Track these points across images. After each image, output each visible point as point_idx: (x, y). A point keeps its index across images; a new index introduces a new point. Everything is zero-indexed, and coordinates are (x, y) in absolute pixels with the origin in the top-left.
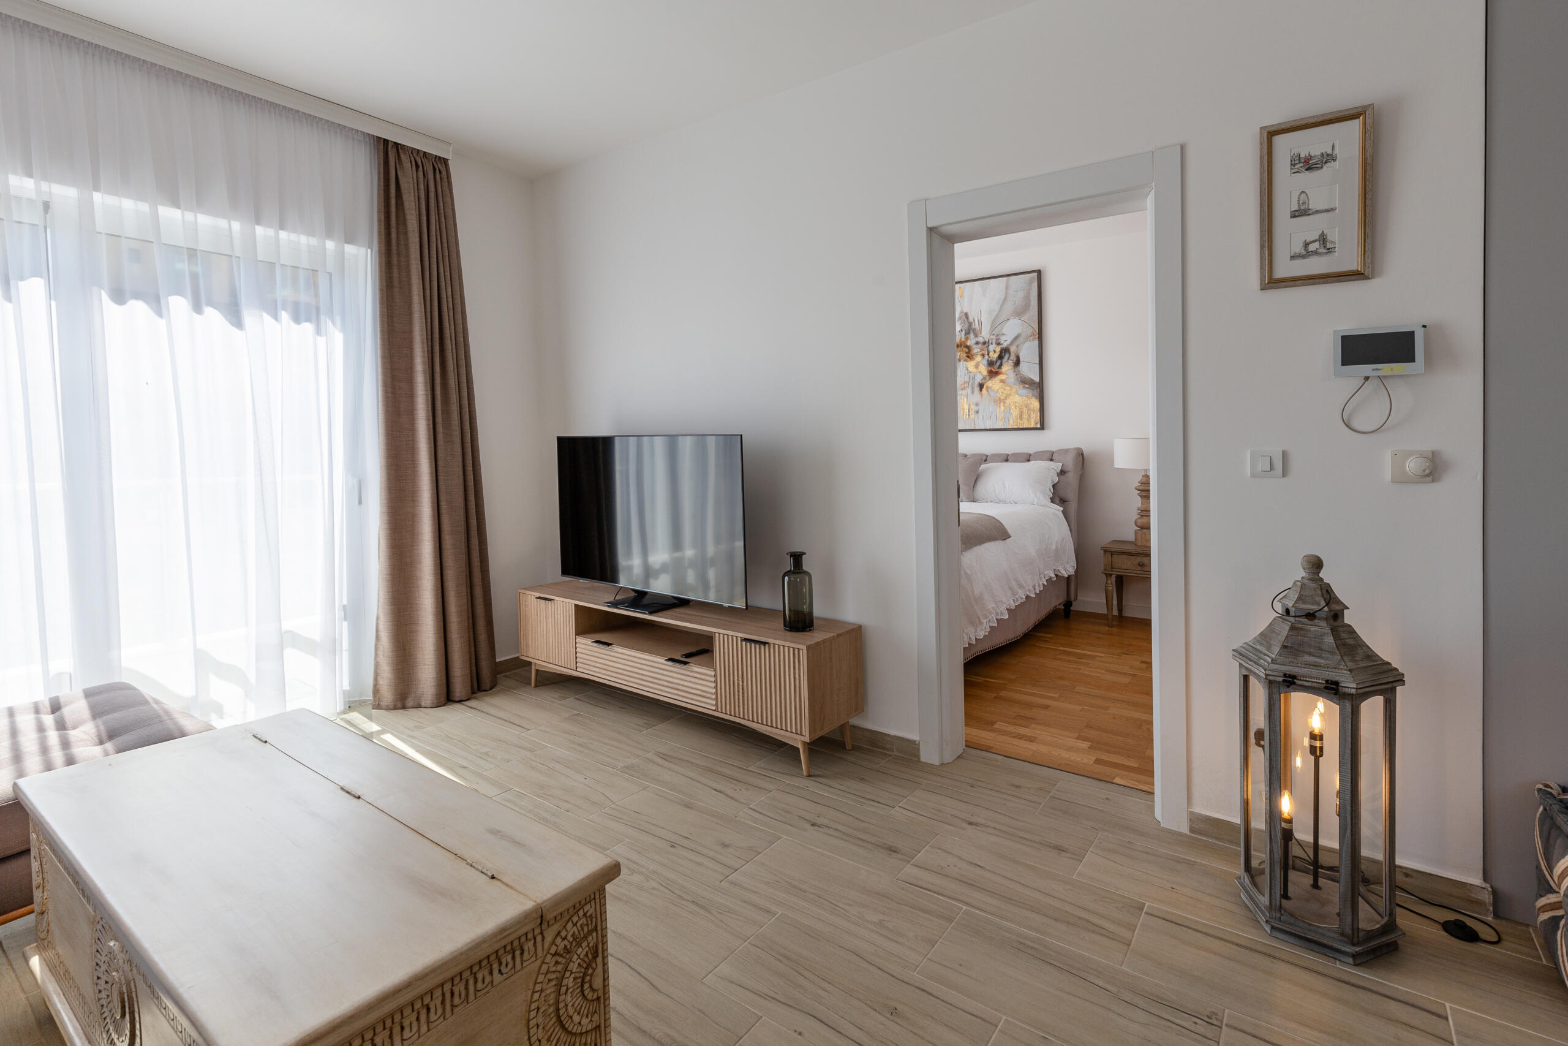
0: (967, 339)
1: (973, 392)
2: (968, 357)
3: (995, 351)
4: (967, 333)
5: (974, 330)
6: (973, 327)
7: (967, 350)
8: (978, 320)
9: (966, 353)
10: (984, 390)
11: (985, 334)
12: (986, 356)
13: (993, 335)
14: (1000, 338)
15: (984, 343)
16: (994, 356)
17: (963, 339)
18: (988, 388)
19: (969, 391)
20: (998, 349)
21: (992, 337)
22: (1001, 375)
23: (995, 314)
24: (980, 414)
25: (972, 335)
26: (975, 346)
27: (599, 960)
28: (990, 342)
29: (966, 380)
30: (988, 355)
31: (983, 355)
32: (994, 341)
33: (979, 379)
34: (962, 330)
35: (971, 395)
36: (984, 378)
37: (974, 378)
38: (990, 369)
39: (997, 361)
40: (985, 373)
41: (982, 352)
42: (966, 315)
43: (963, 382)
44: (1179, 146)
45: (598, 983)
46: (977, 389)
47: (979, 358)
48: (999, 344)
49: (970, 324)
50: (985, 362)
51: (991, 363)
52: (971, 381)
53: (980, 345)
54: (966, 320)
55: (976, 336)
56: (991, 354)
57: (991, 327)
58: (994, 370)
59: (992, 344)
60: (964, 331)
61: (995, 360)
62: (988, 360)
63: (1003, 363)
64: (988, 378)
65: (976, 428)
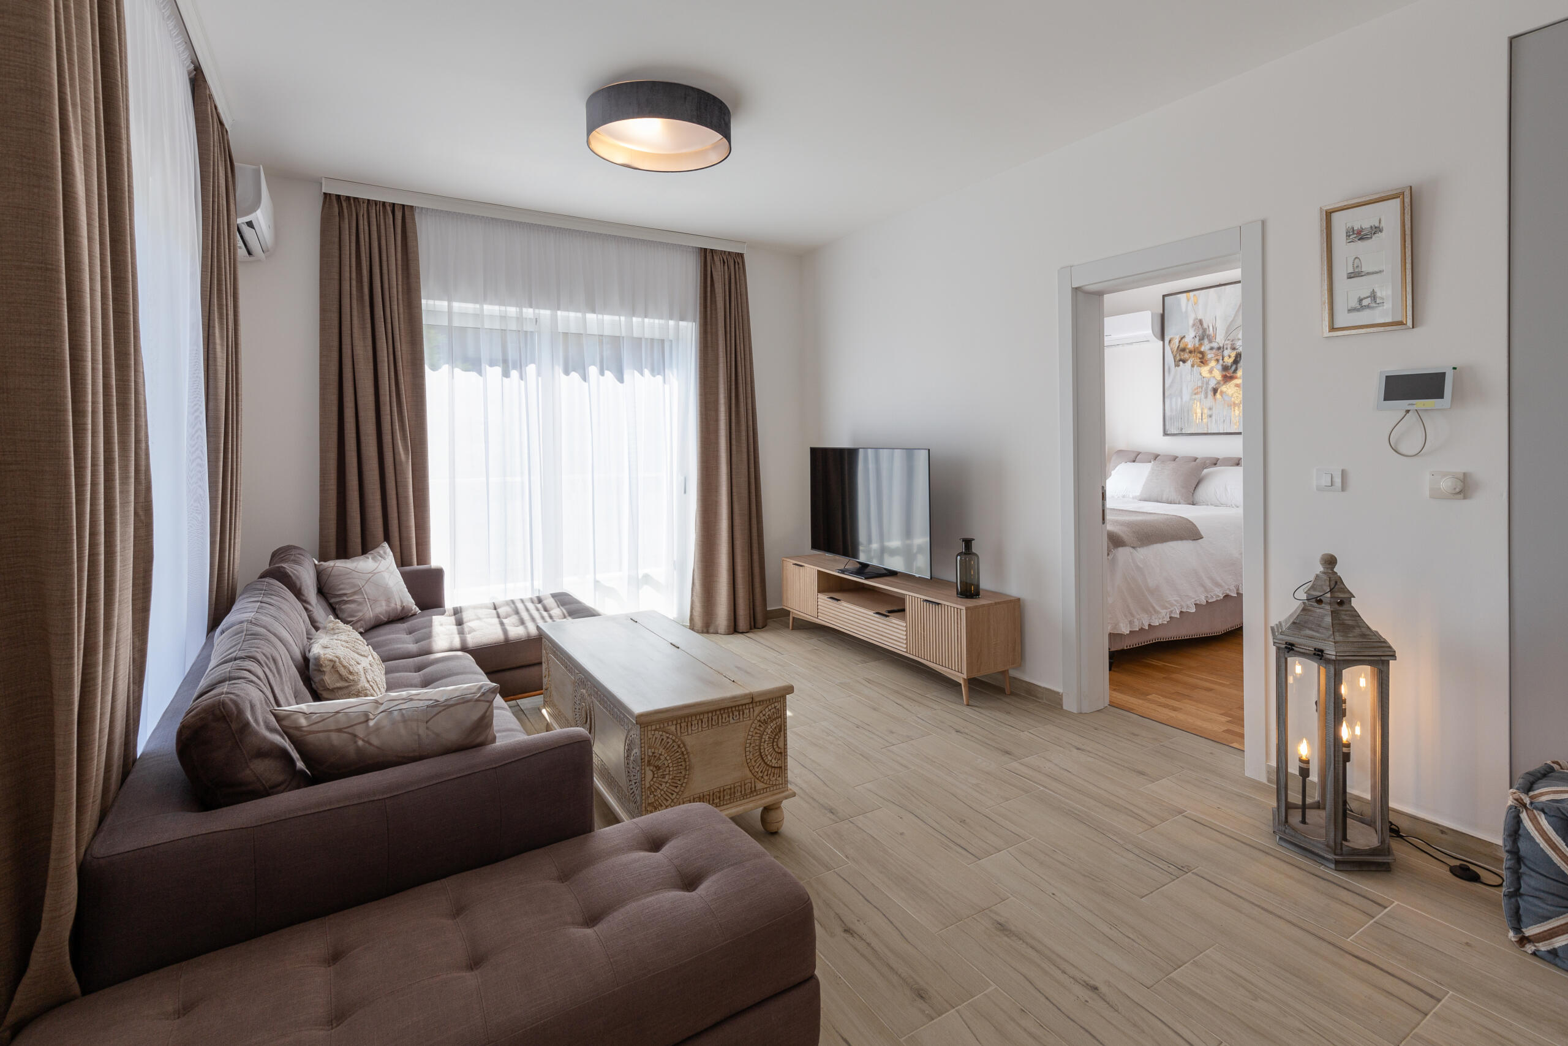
0: (1201, 345)
1: (1206, 397)
2: (1202, 362)
3: (1230, 356)
4: (1201, 339)
5: (1208, 336)
6: (1207, 333)
7: (1201, 356)
8: (1213, 326)
9: (1200, 358)
10: (1218, 395)
11: (1220, 340)
12: (1221, 361)
13: (1228, 340)
14: (1236, 342)
15: (1219, 348)
16: (1229, 361)
17: (1197, 345)
18: (1222, 393)
19: (1203, 396)
20: (1233, 354)
21: (1227, 342)
22: (1236, 380)
23: (1230, 319)
24: (1214, 417)
25: (1206, 341)
26: (1209, 352)
27: (782, 733)
28: (1225, 347)
29: (1200, 384)
30: (1223, 360)
31: (1217, 360)
32: (1229, 346)
33: (1212, 384)
34: (1196, 337)
35: (1204, 400)
36: (1218, 383)
37: (1207, 383)
38: (1224, 373)
39: (1231, 366)
40: (1219, 378)
41: (1216, 358)
42: (1201, 322)
43: (1196, 386)
44: (1260, 223)
45: (781, 744)
46: (1210, 394)
47: (1213, 363)
48: (1234, 349)
49: (1204, 330)
50: (1220, 367)
51: (1225, 368)
52: (1205, 386)
53: (1214, 351)
54: (1200, 326)
55: (1210, 342)
56: (1226, 359)
57: (1226, 333)
58: (1228, 375)
59: (1227, 349)
60: (1198, 337)
61: (1230, 365)
62: (1222, 365)
63: (1238, 368)
64: (1222, 383)
65: (1209, 432)
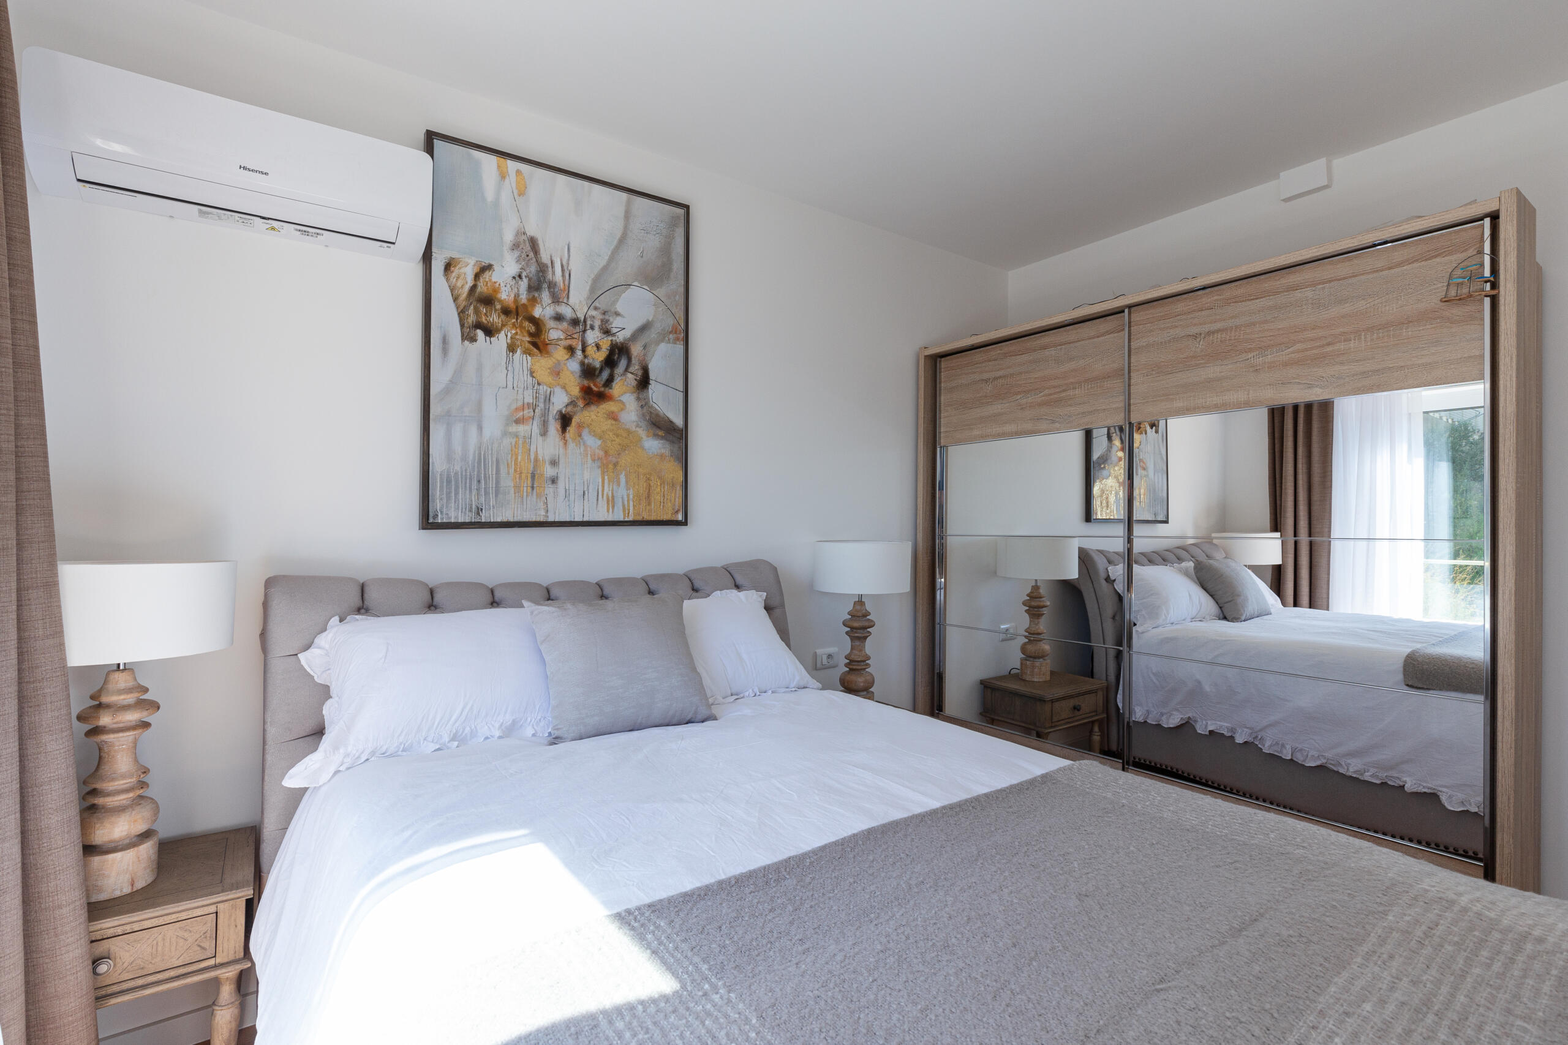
0: (533, 301)
1: (544, 433)
2: (535, 345)
3: (598, 347)
4: (535, 287)
5: (552, 285)
6: (550, 276)
7: (533, 329)
8: (562, 266)
9: (531, 335)
10: (571, 430)
11: (578, 302)
12: (579, 353)
13: (596, 308)
14: (611, 319)
15: (575, 322)
16: (597, 358)
17: (524, 298)
18: (580, 426)
19: (536, 428)
20: (606, 344)
21: (592, 313)
22: (611, 403)
23: (603, 262)
24: (561, 484)
25: (545, 296)
26: (552, 324)
28: (589, 322)
29: (529, 399)
30: (584, 350)
31: (571, 350)
32: (597, 323)
33: (560, 400)
34: (520, 276)
35: (540, 439)
36: (572, 403)
37: (548, 399)
38: (586, 383)
39: (601, 370)
40: (576, 391)
41: (569, 342)
42: (533, 243)
43: (520, 403)
46: (554, 426)
47: (560, 354)
48: (607, 332)
49: (542, 269)
50: (574, 366)
51: (588, 372)
52: (542, 405)
53: (565, 325)
54: (531, 255)
55: (556, 300)
56: (591, 350)
57: (592, 290)
58: (595, 389)
59: (592, 328)
60: (525, 281)
61: (598, 365)
62: (582, 364)
63: (616, 376)
64: (581, 404)
65: (551, 519)
